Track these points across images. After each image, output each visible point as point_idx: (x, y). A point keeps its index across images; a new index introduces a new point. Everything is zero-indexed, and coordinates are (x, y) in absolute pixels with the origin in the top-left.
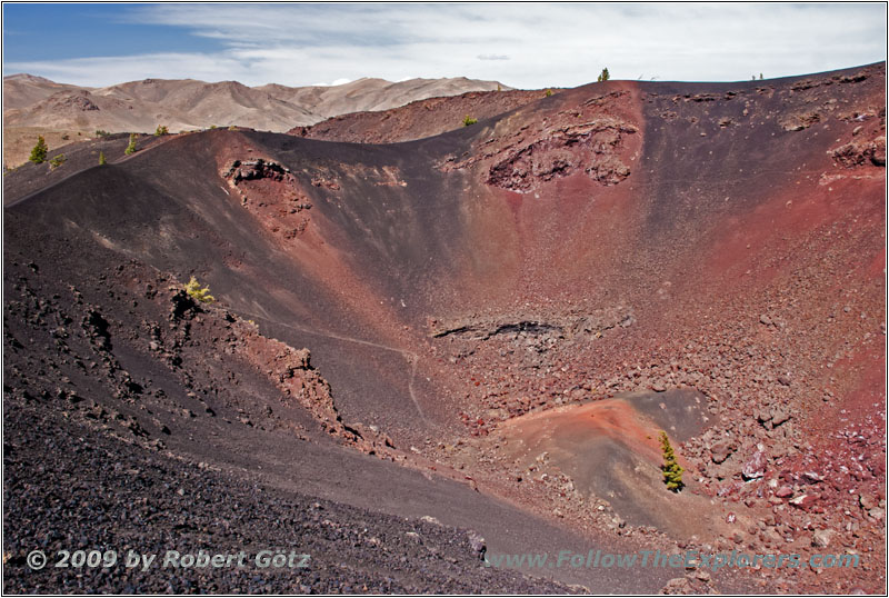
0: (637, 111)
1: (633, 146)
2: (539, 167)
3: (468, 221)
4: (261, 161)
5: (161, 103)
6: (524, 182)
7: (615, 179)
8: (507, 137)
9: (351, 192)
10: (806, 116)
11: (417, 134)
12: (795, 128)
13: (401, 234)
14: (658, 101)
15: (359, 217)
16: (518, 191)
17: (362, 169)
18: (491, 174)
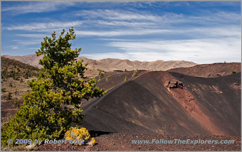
4: (177, 82)
5: (111, 64)
9: (205, 94)
11: (200, 75)
13: (227, 111)
15: (210, 104)
17: (206, 86)
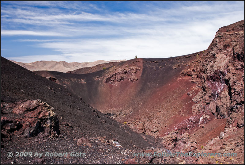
0: (142, 65)
1: (140, 73)
2: (117, 78)
3: (99, 91)
4: (51, 77)
5: (44, 67)
6: (114, 82)
7: (134, 81)
8: (111, 72)
9: (72, 85)
10: (177, 65)
12: (175, 68)
13: (83, 94)
14: (147, 63)
16: (112, 84)
17: (76, 80)
18: (106, 80)
